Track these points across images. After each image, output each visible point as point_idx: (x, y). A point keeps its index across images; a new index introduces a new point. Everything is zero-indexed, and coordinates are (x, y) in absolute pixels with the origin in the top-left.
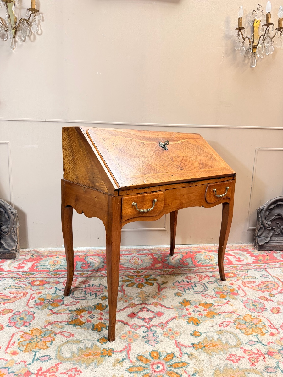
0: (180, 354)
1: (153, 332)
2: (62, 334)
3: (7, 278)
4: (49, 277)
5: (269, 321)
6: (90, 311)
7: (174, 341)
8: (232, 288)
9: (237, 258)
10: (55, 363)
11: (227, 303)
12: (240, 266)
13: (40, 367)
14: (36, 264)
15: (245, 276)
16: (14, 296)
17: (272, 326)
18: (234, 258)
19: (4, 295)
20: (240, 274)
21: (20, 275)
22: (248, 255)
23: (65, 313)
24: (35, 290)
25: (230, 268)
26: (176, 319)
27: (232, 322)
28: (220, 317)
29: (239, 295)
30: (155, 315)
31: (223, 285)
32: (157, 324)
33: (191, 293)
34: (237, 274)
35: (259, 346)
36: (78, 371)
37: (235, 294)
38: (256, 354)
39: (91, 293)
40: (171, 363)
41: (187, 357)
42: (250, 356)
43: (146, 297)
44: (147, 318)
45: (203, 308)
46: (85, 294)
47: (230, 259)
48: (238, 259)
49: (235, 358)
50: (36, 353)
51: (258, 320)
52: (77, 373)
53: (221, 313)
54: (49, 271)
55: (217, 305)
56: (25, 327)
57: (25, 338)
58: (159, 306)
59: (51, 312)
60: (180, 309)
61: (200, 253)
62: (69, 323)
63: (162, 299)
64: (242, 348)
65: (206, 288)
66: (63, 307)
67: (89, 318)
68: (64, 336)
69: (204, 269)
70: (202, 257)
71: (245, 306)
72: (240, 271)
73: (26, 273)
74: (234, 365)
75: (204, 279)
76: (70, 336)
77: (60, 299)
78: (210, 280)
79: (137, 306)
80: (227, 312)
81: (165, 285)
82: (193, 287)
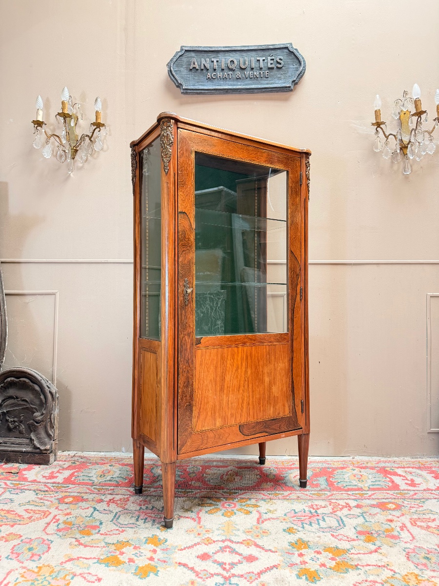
2: (84, 576)
3: (28, 490)
4: (90, 492)
6: (137, 546)
8: (389, 528)
9: (408, 480)
11: (376, 551)
12: (412, 493)
14: (76, 474)
15: (418, 509)
16: (30, 515)
18: (403, 479)
19: (16, 514)
20: (410, 505)
21: (48, 487)
22: (429, 477)
23: (97, 545)
24: (63, 509)
25: (392, 495)
26: (277, 568)
27: (379, 583)
28: (358, 572)
29: (401, 539)
30: (243, 560)
31: (373, 521)
32: (242, 574)
33: (314, 531)
34: (403, 506)
37: (393, 537)
39: (146, 519)
43: (234, 532)
44: (227, 563)
45: (331, 555)
46: (137, 520)
47: (395, 482)
48: (409, 482)
53: (361, 566)
54: (92, 484)
55: (356, 553)
56: (31, 562)
57: (26, 578)
58: (253, 546)
59: (77, 543)
60: (289, 553)
61: (344, 470)
62: (99, 561)
63: (260, 537)
65: (342, 525)
66: (98, 536)
67: (133, 557)
68: (87, 579)
69: (344, 495)
70: (345, 476)
71: (408, 559)
72: (409, 500)
73: (57, 485)
75: (341, 509)
76: (96, 580)
77: (96, 524)
78: (352, 512)
79: (216, 543)
80: (373, 565)
81: (270, 515)
82: (318, 522)
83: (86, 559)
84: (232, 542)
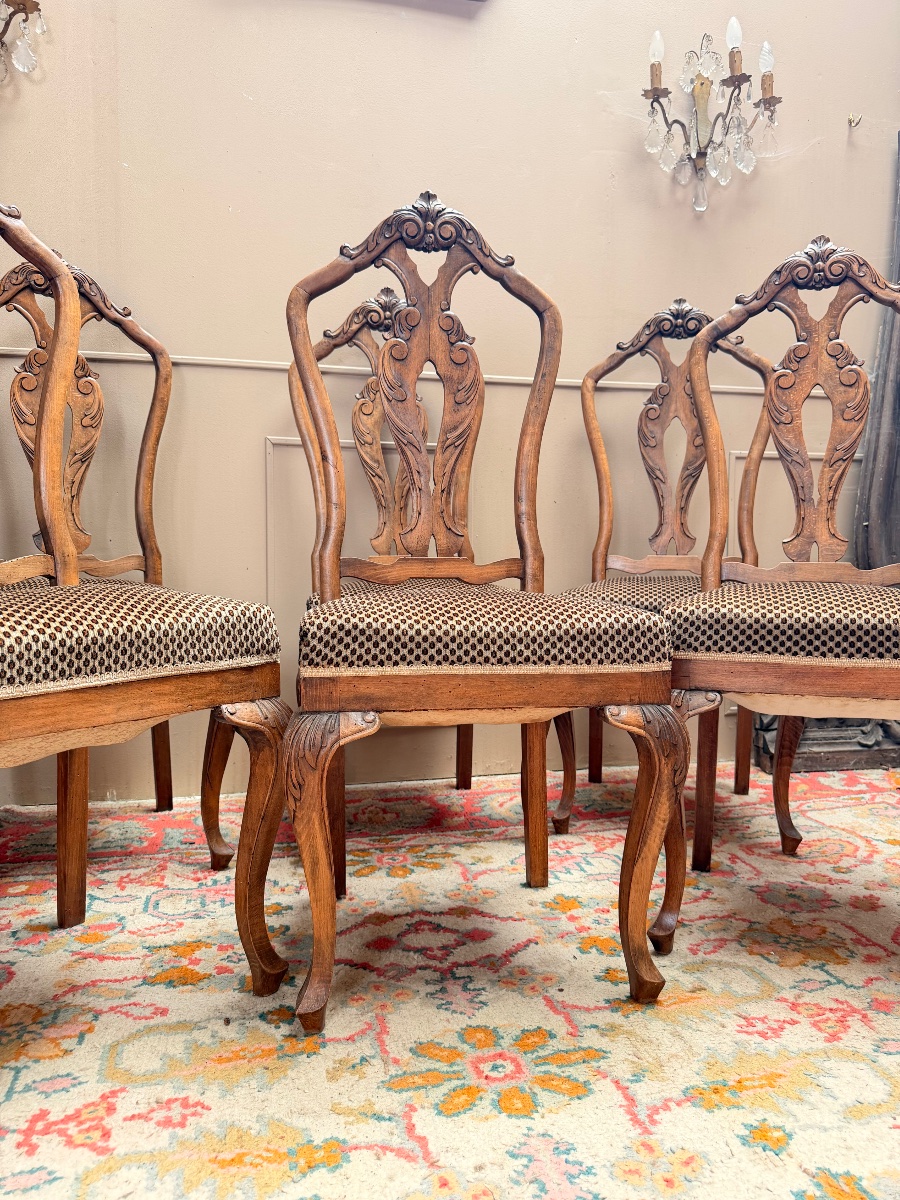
0: (571, 1030)
1: (462, 981)
2: (124, 1010)
6: (225, 944)
10: (100, 1094)
11: (704, 897)
12: (723, 810)
13: (41, 1110)
14: (12, 844)
15: (745, 832)
17: (864, 940)
23: (128, 956)
24: (10, 906)
26: (537, 943)
27: (732, 941)
28: (690, 928)
29: (739, 875)
30: (464, 939)
33: (579, 880)
35: (837, 991)
36: (193, 1106)
37: (724, 874)
38: (833, 1011)
39: (222, 900)
40: (542, 1053)
41: (597, 1035)
42: (817, 1018)
43: (425, 898)
46: (203, 904)
49: (765, 1026)
50: (18, 1071)
51: (817, 930)
52: (188, 1112)
53: (688, 920)
58: (473, 916)
59: (76, 957)
62: (147, 981)
63: (480, 900)
64: (785, 1000)
66: (121, 938)
67: (225, 963)
68: (132, 1015)
71: (763, 900)
74: (771, 1045)
76: (154, 1013)
77: (109, 922)
79: (396, 920)
80: (709, 918)
81: (482, 867)
82: (580, 866)
83: (116, 981)
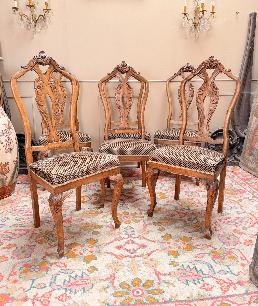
0: (140, 213)
1: (126, 205)
5: (198, 201)
6: (89, 197)
7: (137, 209)
26: (141, 199)
29: (184, 189)
30: (128, 198)
32: (129, 202)
38: (184, 214)
41: (144, 214)
42: (181, 215)
43: (124, 190)
44: (123, 199)
45: (159, 195)
46: (86, 189)
51: (192, 200)
53: (170, 197)
55: (168, 194)
58: (132, 194)
60: (144, 195)
63: (134, 191)
64: (177, 211)
65: (164, 186)
67: (89, 200)
71: (186, 194)
74: (170, 218)
75: (163, 182)
78: (167, 182)
84: (124, 193)
